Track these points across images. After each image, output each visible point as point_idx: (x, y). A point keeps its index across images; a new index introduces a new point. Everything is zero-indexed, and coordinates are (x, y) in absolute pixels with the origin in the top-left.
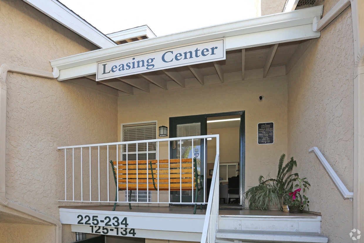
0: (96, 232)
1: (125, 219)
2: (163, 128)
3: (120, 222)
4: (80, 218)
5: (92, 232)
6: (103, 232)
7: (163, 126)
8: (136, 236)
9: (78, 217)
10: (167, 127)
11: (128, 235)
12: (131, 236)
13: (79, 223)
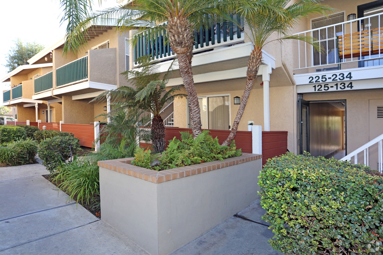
0: (318, 90)
1: (350, 74)
2: (352, 15)
3: (345, 76)
4: (311, 79)
5: (315, 90)
6: (325, 89)
7: (352, 14)
8: (353, 89)
9: (309, 78)
10: (355, 14)
11: (347, 89)
12: (349, 89)
13: (310, 82)
